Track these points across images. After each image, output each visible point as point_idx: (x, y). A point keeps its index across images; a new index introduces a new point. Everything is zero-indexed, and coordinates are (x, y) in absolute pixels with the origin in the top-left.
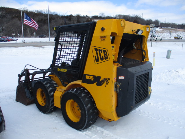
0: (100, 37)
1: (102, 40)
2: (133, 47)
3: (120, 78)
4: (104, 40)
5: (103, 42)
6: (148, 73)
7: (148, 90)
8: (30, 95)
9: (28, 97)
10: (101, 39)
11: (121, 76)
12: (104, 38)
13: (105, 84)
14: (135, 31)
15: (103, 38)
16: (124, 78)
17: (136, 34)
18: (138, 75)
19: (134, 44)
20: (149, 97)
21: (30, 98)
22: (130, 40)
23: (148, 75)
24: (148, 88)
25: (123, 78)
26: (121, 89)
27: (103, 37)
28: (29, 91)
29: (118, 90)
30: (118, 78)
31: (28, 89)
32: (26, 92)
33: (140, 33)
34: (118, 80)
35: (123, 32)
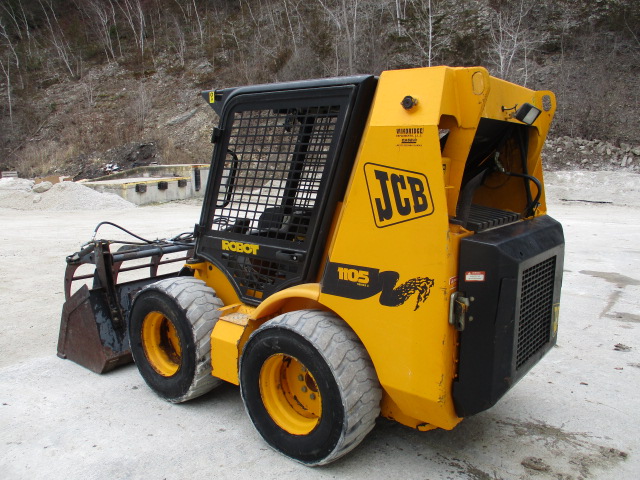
0: (398, 131)
1: (404, 142)
2: (495, 165)
3: (469, 277)
4: (412, 142)
5: (408, 149)
6: (555, 257)
7: (550, 317)
8: (114, 334)
9: (106, 344)
10: (401, 138)
11: (473, 269)
12: (413, 136)
13: (413, 298)
14: (514, 110)
15: (408, 136)
16: (485, 278)
17: (517, 122)
18: (527, 267)
19: (498, 155)
20: (553, 343)
21: (113, 345)
22: (485, 140)
23: (554, 267)
24: (550, 312)
25: (479, 277)
26: (471, 319)
27: (408, 131)
28: (109, 321)
29: (462, 321)
30: (464, 278)
31: (108, 314)
32: (98, 325)
33: (529, 118)
34: (461, 286)
35: (480, 114)
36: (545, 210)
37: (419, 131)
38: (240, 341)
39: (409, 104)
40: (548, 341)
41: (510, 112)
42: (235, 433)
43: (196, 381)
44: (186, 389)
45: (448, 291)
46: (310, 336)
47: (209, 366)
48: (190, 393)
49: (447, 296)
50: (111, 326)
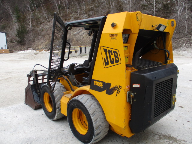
0: (110, 35)
1: (112, 39)
2: (154, 46)
3: (134, 86)
4: (114, 38)
5: (113, 41)
6: (172, 78)
7: (171, 99)
8: (38, 98)
9: (36, 101)
11: (136, 83)
13: (115, 92)
14: (156, 27)
15: (113, 36)
16: (140, 86)
17: (156, 30)
18: (158, 83)
19: (155, 42)
20: (173, 108)
21: (38, 101)
22: (150, 37)
23: (172, 82)
24: (171, 97)
25: (138, 86)
26: (135, 100)
28: (37, 94)
29: (132, 101)
30: (132, 86)
31: (36, 92)
32: (33, 95)
33: (161, 29)
34: (131, 89)
35: (139, 28)
36: (173, 61)
37: (116, 35)
38: (68, 103)
39: (114, 25)
40: (170, 108)
41: (155, 27)
42: (67, 132)
43: (57, 114)
44: (54, 117)
45: (126, 90)
46: (85, 103)
47: (60, 110)
48: (55, 118)
49: (126, 92)
50: (37, 96)
